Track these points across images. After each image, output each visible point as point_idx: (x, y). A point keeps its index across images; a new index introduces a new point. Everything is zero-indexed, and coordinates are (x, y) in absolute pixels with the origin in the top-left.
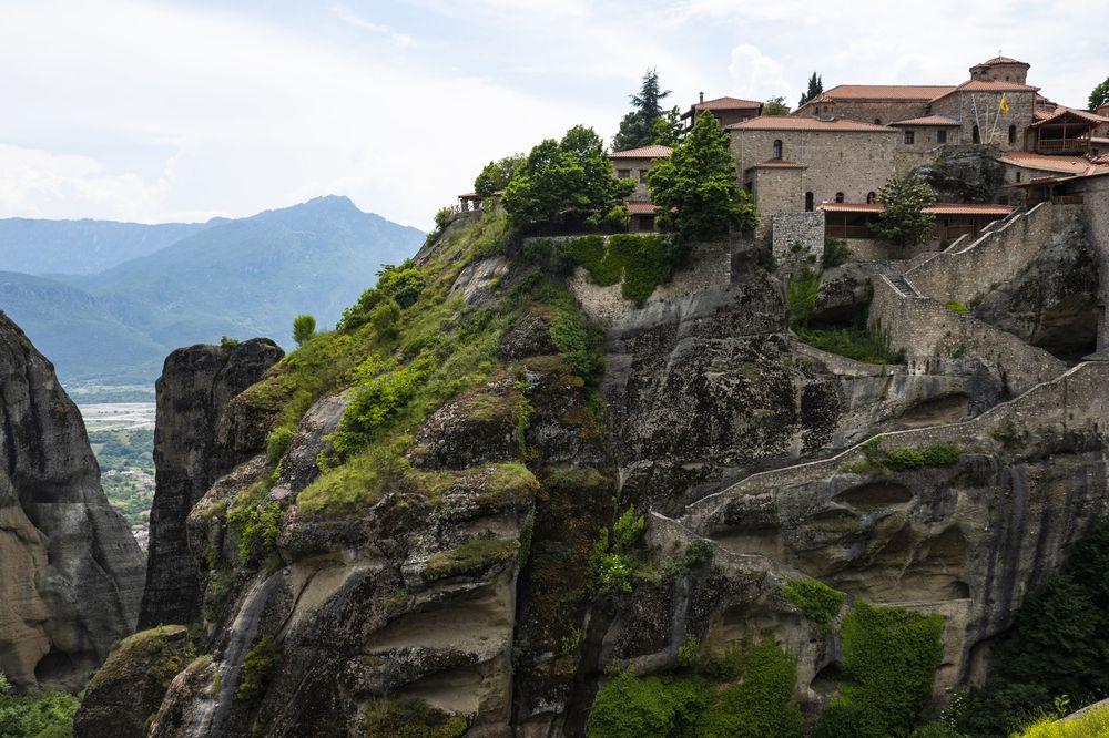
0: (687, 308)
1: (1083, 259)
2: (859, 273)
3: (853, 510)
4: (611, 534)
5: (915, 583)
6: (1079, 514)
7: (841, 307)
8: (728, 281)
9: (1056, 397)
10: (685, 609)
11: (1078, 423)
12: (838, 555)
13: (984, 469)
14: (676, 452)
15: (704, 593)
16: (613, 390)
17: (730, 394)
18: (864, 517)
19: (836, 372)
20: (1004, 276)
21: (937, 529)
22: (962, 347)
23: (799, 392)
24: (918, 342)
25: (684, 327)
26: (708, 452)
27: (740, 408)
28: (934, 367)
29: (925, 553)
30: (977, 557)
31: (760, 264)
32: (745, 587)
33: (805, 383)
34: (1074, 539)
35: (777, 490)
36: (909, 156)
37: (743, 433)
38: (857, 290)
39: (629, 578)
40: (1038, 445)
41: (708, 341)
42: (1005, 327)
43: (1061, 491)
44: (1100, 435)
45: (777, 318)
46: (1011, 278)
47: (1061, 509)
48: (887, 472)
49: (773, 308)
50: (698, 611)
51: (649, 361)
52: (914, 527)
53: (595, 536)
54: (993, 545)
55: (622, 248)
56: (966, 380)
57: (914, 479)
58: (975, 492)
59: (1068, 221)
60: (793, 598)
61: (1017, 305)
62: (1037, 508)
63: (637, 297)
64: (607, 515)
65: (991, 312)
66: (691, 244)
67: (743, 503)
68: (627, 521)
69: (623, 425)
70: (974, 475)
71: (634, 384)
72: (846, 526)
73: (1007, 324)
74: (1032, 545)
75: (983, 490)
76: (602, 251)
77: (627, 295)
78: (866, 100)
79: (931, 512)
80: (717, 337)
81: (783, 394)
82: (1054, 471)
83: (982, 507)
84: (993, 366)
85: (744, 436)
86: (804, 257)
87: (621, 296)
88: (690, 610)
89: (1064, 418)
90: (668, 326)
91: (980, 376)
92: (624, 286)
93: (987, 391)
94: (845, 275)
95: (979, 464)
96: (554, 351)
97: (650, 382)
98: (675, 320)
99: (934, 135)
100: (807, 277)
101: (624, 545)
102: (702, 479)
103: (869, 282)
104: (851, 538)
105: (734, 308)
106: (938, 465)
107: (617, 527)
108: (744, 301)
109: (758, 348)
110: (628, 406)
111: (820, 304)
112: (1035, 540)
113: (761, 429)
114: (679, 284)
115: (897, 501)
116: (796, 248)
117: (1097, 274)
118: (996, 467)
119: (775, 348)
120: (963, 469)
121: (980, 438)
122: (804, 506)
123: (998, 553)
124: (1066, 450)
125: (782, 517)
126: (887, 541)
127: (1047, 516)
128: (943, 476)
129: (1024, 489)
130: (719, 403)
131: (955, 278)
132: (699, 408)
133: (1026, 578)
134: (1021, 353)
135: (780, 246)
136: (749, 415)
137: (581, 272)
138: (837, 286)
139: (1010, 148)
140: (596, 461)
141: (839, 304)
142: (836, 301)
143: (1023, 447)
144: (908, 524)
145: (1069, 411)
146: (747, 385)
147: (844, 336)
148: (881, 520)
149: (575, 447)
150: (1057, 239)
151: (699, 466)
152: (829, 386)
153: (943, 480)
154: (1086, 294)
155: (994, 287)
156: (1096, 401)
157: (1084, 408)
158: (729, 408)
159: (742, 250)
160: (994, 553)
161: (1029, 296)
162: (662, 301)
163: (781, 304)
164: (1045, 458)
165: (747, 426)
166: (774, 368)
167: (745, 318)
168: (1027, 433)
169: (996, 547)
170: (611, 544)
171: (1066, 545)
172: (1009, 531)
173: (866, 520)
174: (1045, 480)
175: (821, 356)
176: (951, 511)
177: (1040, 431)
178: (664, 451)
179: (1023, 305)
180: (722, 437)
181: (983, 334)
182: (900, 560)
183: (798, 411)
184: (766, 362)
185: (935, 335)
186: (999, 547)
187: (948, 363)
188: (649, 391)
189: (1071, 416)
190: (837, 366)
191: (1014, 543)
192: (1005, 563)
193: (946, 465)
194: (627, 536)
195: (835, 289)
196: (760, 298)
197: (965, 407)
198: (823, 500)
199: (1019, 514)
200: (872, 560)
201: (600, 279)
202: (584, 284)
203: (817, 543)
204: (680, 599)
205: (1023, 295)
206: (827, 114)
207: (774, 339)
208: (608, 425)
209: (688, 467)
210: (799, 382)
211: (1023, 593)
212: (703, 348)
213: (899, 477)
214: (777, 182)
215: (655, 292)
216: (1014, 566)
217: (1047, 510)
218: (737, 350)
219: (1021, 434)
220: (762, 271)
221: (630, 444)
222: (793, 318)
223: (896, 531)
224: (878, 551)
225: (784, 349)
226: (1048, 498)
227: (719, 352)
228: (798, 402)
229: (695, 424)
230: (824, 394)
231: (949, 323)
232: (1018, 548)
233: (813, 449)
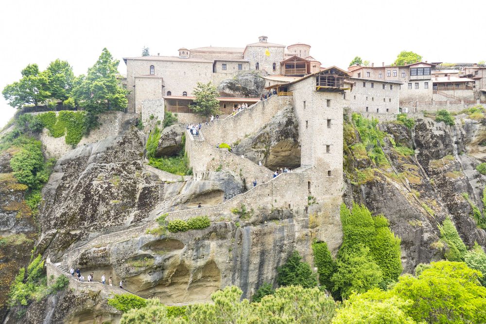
0: (96, 148)
1: (290, 122)
2: (179, 129)
3: (152, 254)
4: (26, 271)
5: (199, 291)
6: (281, 251)
7: (170, 147)
8: (117, 134)
9: (267, 191)
10: (51, 314)
11: (280, 204)
12: (145, 280)
13: (223, 230)
14: (69, 225)
15: (62, 304)
16: (49, 192)
17: (101, 193)
18: (158, 258)
19: (163, 180)
20: (252, 131)
21: (201, 263)
22: (221, 166)
23: (140, 191)
24: (198, 164)
25: (92, 157)
26: (84, 224)
27: (104, 199)
28: (206, 176)
29: (200, 276)
30: (225, 276)
31: (136, 126)
32: (85, 301)
33: (143, 186)
34: (281, 264)
35: (111, 244)
36: (220, 75)
37: (103, 213)
38: (178, 138)
39: (26, 297)
40: (257, 216)
41: (100, 165)
42: (248, 156)
43: (270, 240)
44: (291, 210)
45: (138, 153)
46: (256, 131)
47: (271, 249)
48: (168, 233)
49: (137, 147)
50: (57, 316)
51: (71, 176)
52: (187, 262)
53: (17, 272)
54: (233, 270)
55: (64, 118)
56: (221, 182)
57: (182, 236)
58: (220, 242)
59: (285, 104)
60: (115, 305)
61: (255, 145)
62: (257, 249)
63: (73, 143)
64: (26, 260)
65: (242, 148)
66: (98, 115)
67: (90, 253)
68: (35, 264)
69: (50, 210)
70: (219, 233)
71: (60, 188)
72: (147, 263)
73: (249, 154)
74: (255, 269)
75: (225, 241)
76: (55, 119)
77: (68, 142)
78: (214, 52)
79: (195, 254)
80: (105, 163)
81: (130, 192)
82: (266, 229)
83: (224, 250)
84: (237, 175)
85: (103, 215)
86: (155, 121)
87: (65, 143)
88: (54, 315)
89: (272, 201)
90: (83, 158)
91: (229, 181)
92: (66, 137)
93: (234, 188)
94: (172, 130)
95: (221, 227)
96: (11, 171)
97: (69, 187)
98: (87, 155)
99: (236, 66)
100: (157, 131)
101: (33, 277)
102: (79, 239)
103: (183, 134)
104: (151, 270)
105: (115, 148)
106: (196, 228)
107: (30, 267)
108: (121, 144)
109: (124, 168)
110: (55, 200)
111: (160, 145)
112: (257, 266)
113: (113, 211)
114: (93, 136)
115: (176, 248)
116: (152, 118)
117: (297, 130)
118: (231, 228)
119: (133, 168)
120: (211, 230)
121: (225, 213)
122: (125, 253)
123: (237, 274)
124: (274, 218)
125: (112, 260)
126: (175, 270)
127: (263, 253)
128: (199, 234)
129: (249, 239)
130: (95, 197)
131: (225, 131)
132: (85, 200)
133: (254, 286)
134: (253, 168)
135: (145, 118)
136: (107, 204)
137: (46, 130)
138: (167, 136)
139: (274, 73)
140: (26, 230)
141: (168, 145)
142: (167, 144)
143: (250, 217)
144: (183, 261)
145: (274, 198)
146: (112, 187)
147: (169, 162)
148: (168, 259)
149: (12, 223)
150: (280, 113)
151: (78, 232)
152: (156, 187)
153: (199, 236)
154: (291, 139)
155: (246, 136)
156: (289, 192)
157: (283, 196)
158: (99, 200)
159: (128, 119)
160: (234, 274)
161: (262, 140)
162: (85, 145)
163: (142, 146)
164: (262, 222)
165: (105, 209)
166: (129, 179)
167: (121, 153)
168: (252, 210)
169: (235, 271)
170: (26, 277)
171: (276, 268)
172: (241, 263)
173: (158, 260)
174: (260, 235)
175: (157, 172)
176: (207, 253)
177: (259, 209)
178: (64, 224)
179: (258, 145)
180: (93, 216)
181: (232, 159)
182: (186, 280)
183: (137, 201)
184: (126, 175)
185: (207, 160)
186: (237, 271)
187: (213, 174)
188: (67, 192)
189: (276, 201)
190: (163, 176)
191: (245, 268)
192: (241, 280)
193: (200, 228)
194: (34, 272)
195: (166, 138)
196: (130, 143)
197: (223, 196)
198: (135, 250)
199: (246, 253)
200: (170, 281)
201: (54, 134)
202: (47, 136)
203: (131, 274)
204: (50, 308)
205: (260, 140)
206: (184, 55)
207: (134, 164)
208: (41, 210)
209: (73, 233)
210: (141, 186)
211: (253, 294)
212: (96, 169)
213: (175, 236)
214: (146, 85)
215: (81, 140)
216: (246, 280)
217: (263, 250)
218: (113, 169)
219: (249, 210)
220: (136, 129)
221: (49, 221)
222: (148, 152)
223: (177, 265)
224: (171, 276)
225: (139, 168)
226: (263, 244)
227: (103, 170)
228: (138, 196)
229: (80, 209)
230: (152, 191)
231: (213, 154)
232: (247, 271)
233: (138, 220)
